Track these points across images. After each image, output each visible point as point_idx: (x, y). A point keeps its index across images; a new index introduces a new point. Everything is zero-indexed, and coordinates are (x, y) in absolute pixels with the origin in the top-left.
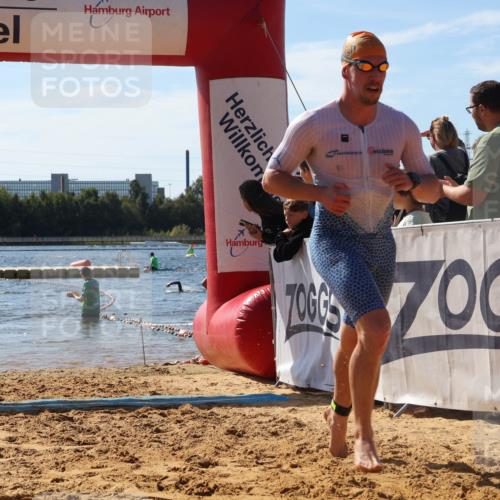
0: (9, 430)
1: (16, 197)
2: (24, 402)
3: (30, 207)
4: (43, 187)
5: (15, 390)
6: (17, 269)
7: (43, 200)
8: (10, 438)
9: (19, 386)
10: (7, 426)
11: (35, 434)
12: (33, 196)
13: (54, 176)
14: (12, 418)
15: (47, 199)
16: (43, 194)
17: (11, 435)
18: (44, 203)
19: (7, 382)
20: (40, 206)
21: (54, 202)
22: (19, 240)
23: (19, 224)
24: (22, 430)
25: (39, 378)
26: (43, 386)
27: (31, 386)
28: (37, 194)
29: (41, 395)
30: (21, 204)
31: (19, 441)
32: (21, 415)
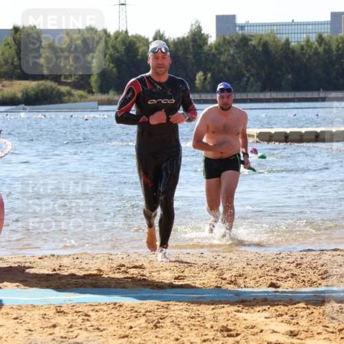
0: (289, 323)
1: (287, 42)
2: (304, 290)
3: (304, 54)
4: (320, 29)
5: (293, 275)
6: (288, 130)
7: (320, 45)
8: (291, 332)
9: (297, 271)
10: (287, 317)
11: (320, 329)
12: (308, 41)
13: (334, 15)
14: (292, 309)
15: (325, 44)
16: (321, 39)
17: (292, 328)
18: (321, 49)
19: (282, 266)
20: (316, 53)
21: (334, 48)
22: (291, 95)
23: (290, 76)
24: (304, 323)
25: (321, 262)
26: (326, 272)
27: (311, 272)
28: (313, 38)
29: (324, 283)
30: (293, 52)
31: (302, 336)
32: (302, 305)
